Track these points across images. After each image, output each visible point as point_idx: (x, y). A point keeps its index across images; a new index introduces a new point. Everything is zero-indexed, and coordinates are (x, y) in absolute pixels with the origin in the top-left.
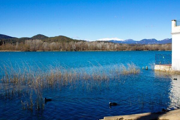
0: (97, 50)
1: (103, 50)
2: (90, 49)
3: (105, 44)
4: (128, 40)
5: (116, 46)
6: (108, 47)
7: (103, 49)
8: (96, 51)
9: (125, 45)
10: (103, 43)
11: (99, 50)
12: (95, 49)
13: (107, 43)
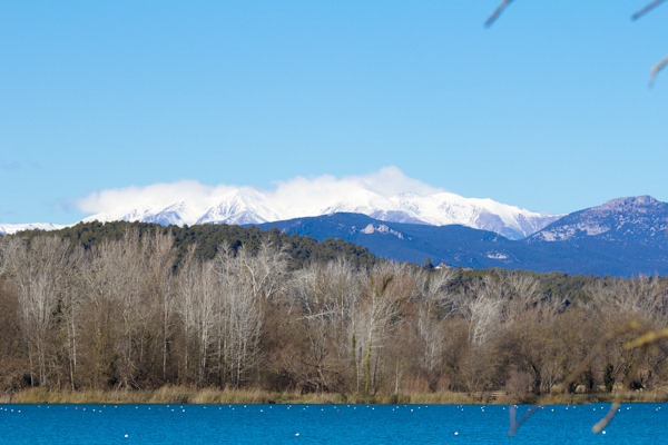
0: (173, 379)
1: (282, 381)
2: (63, 360)
3: (307, 277)
4: (607, 217)
5: (485, 312)
6: (367, 331)
7: (287, 360)
8: (166, 393)
9: (630, 307)
10: (268, 263)
11: (216, 380)
12: (152, 373)
13: (339, 270)
